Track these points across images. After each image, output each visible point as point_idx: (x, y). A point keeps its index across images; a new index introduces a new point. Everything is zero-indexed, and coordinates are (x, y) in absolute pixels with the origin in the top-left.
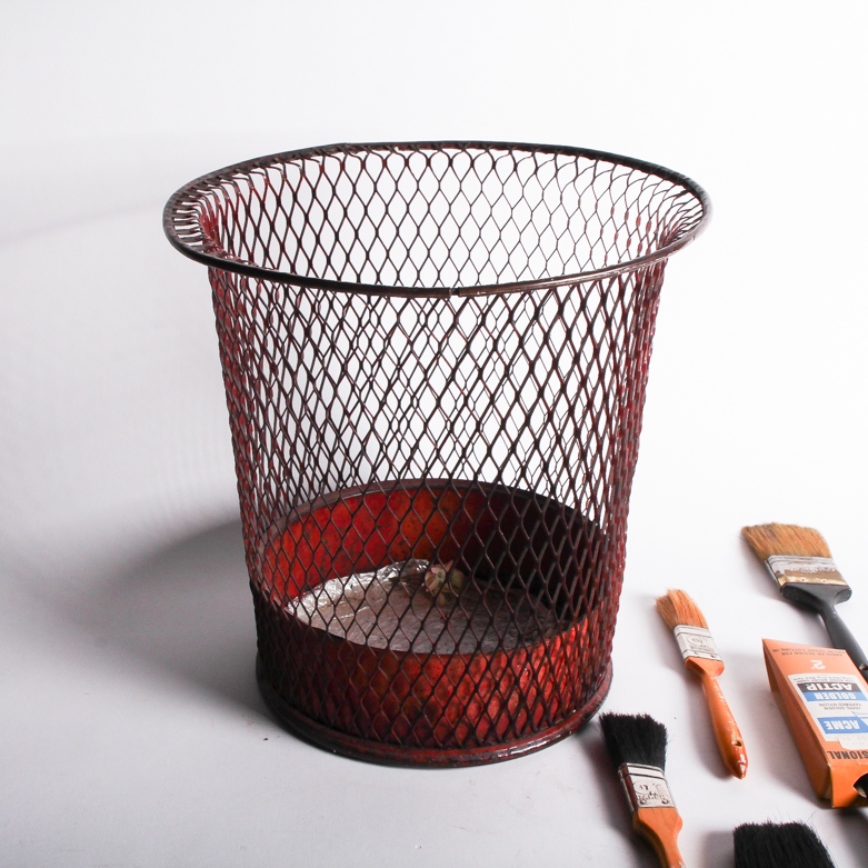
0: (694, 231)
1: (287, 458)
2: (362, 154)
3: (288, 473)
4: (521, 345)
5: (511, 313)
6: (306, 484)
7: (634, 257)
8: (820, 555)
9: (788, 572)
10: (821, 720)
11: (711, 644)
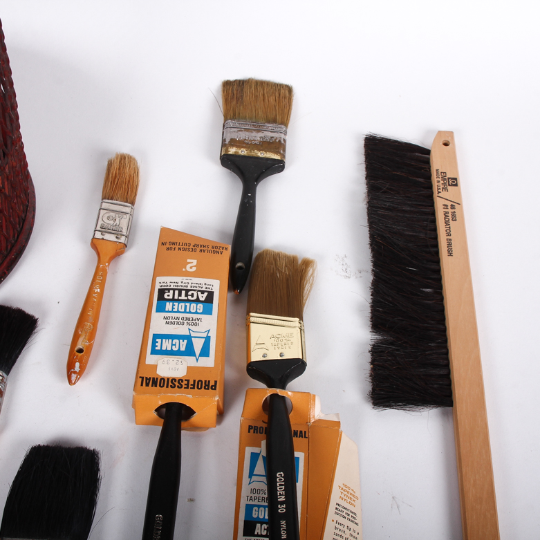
8: (275, 121)
9: (233, 143)
10: (156, 336)
11: (124, 223)
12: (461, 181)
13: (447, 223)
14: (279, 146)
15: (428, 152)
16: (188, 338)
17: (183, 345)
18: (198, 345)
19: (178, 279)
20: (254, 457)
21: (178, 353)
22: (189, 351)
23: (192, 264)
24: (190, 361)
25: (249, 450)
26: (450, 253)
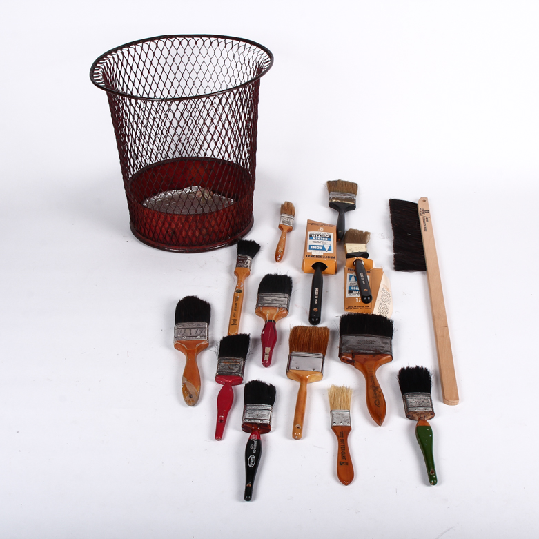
0: (268, 69)
1: (136, 152)
2: (164, 40)
3: (137, 158)
4: (208, 113)
5: (204, 103)
6: (143, 161)
7: (246, 81)
8: (351, 193)
9: (334, 198)
10: (310, 246)
11: (291, 221)
12: (430, 212)
13: (424, 222)
14: (353, 200)
15: (416, 204)
16: (323, 246)
17: (321, 248)
18: (327, 248)
19: (317, 232)
20: (351, 276)
21: (320, 249)
22: (324, 249)
23: (322, 229)
24: (325, 252)
25: (348, 275)
26: (425, 230)
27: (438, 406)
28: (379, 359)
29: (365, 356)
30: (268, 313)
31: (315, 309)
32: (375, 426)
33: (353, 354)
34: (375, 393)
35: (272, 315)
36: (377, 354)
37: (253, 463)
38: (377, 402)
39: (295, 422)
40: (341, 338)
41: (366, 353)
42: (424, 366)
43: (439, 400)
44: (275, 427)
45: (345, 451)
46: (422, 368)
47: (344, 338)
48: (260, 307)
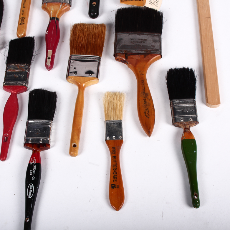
27: (201, 109)
28: (149, 60)
29: (136, 57)
30: (52, 9)
31: (94, 3)
32: (145, 135)
33: (126, 54)
34: (145, 102)
35: (55, 12)
36: (148, 54)
37: (32, 193)
38: (147, 112)
39: (72, 140)
40: (116, 36)
41: (138, 54)
42: (190, 67)
43: (203, 102)
44: (55, 141)
45: (117, 171)
46: (188, 69)
47: (118, 36)
48: (45, 3)
